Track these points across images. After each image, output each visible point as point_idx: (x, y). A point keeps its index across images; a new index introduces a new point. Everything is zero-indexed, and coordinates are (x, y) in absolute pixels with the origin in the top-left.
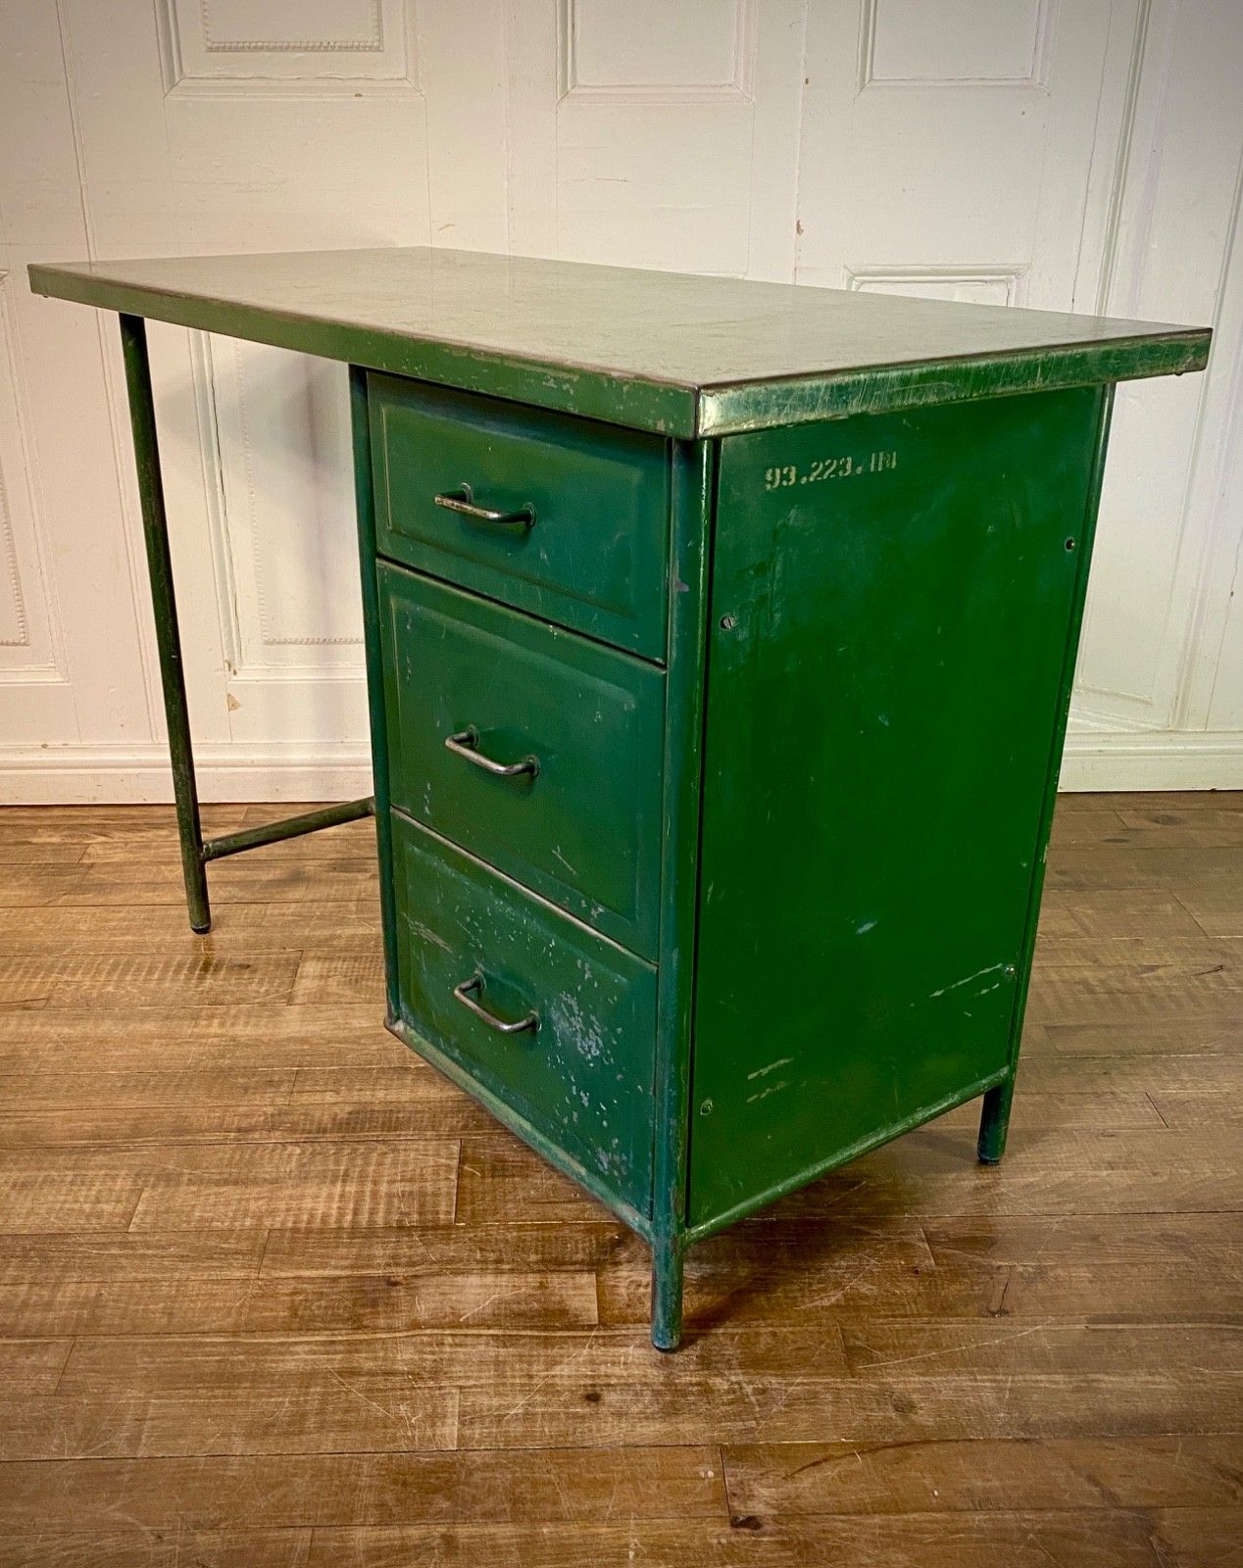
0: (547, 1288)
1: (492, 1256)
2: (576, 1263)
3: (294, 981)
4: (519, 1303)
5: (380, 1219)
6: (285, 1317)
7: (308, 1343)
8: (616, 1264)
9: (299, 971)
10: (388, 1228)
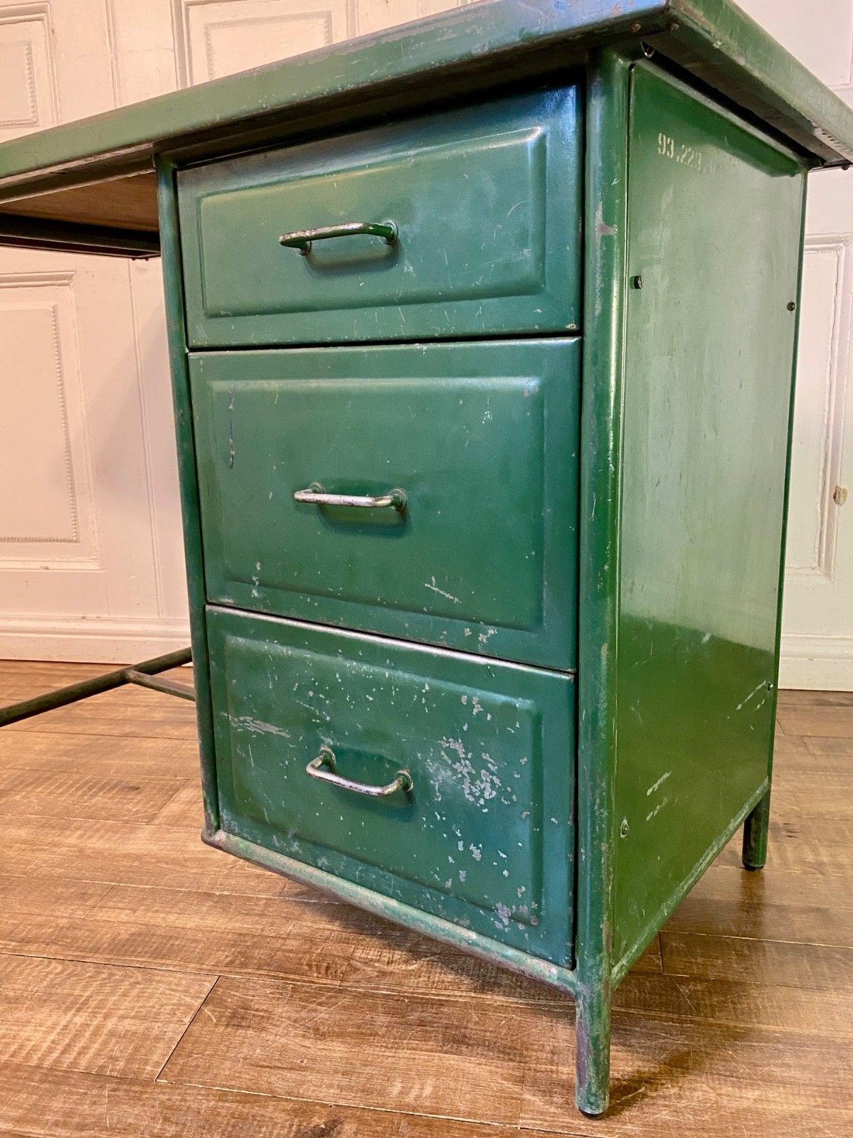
3: (165, 804)
10: (87, 1074)
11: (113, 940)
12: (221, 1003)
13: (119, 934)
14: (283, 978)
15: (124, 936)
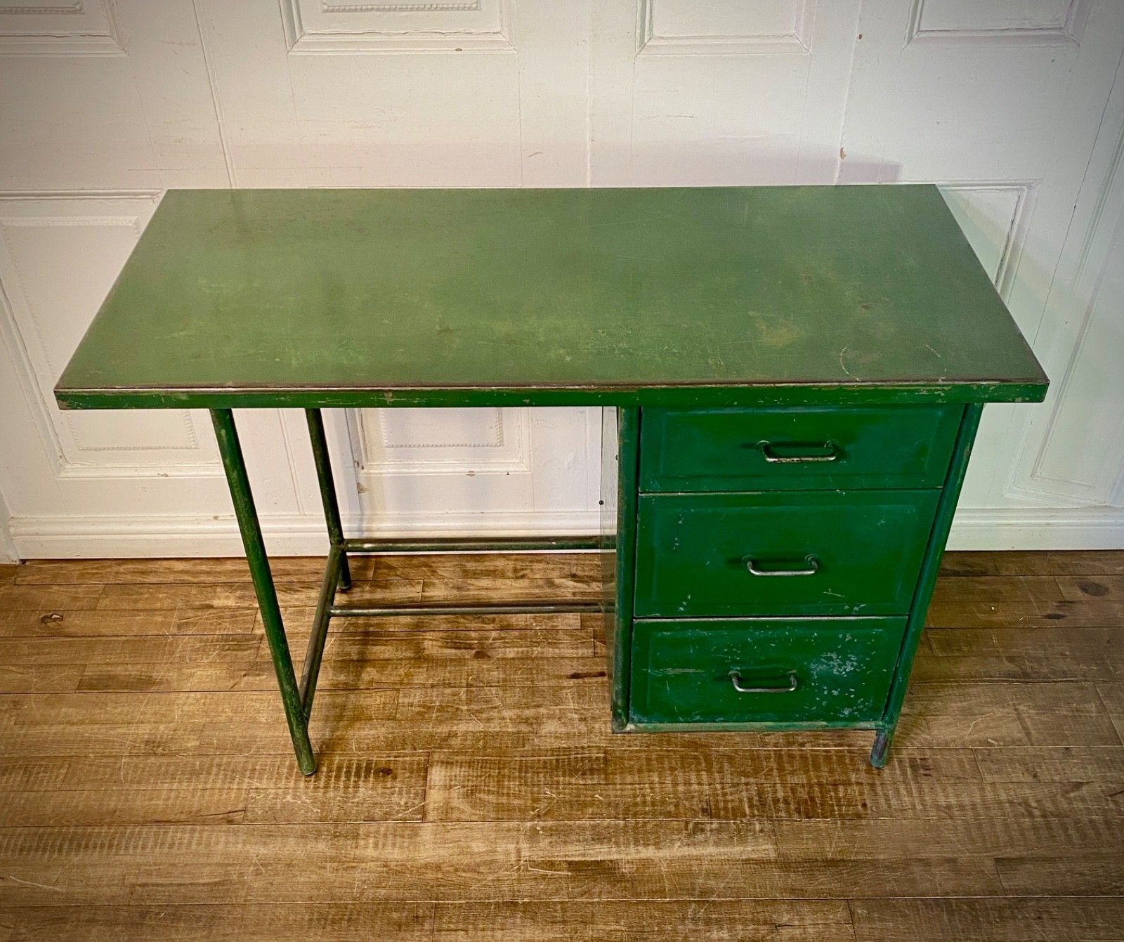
3: (425, 791)
9: (428, 779)
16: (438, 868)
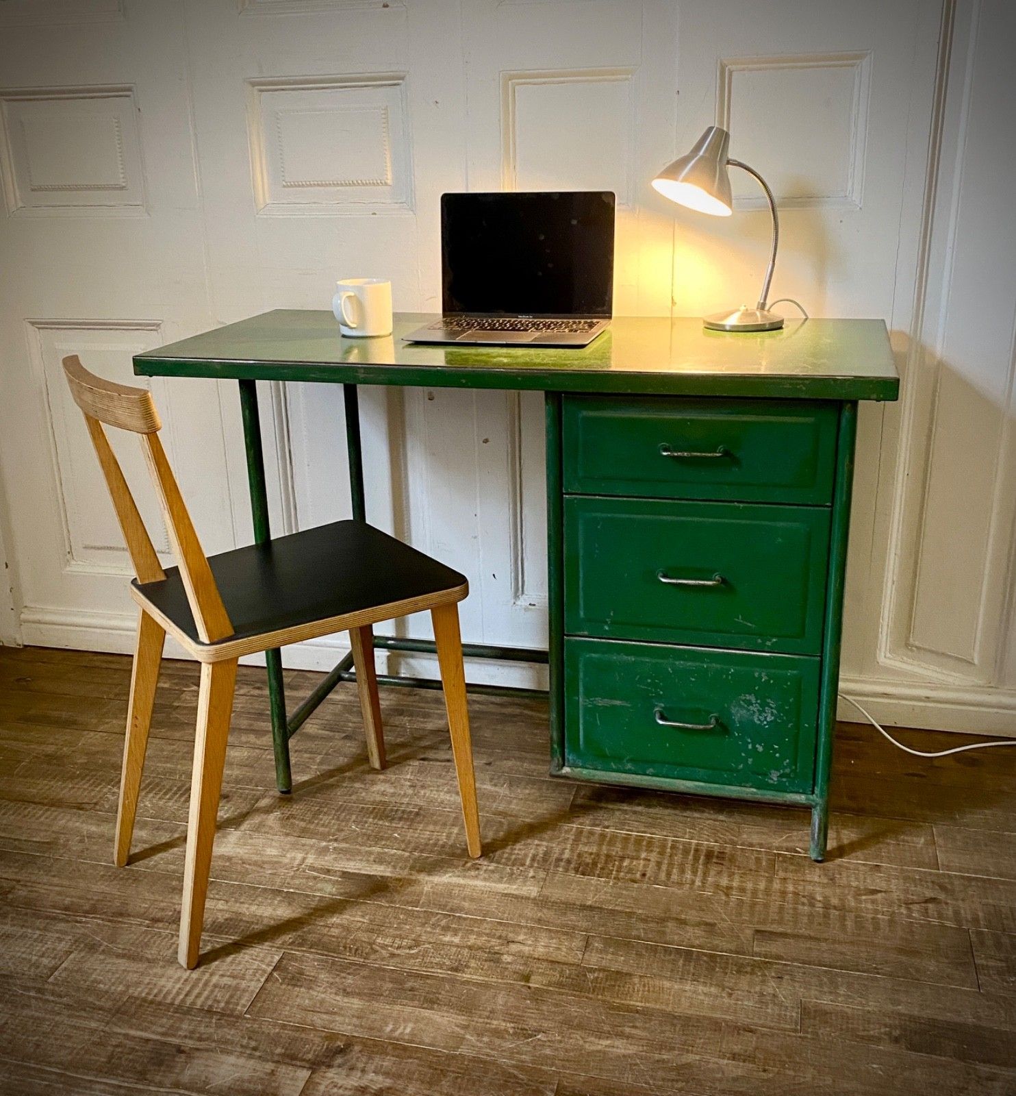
0: (274, 1075)
1: (253, 1044)
2: (304, 1060)
4: (250, 1083)
5: (199, 1002)
6: (103, 1062)
7: (106, 1084)
8: (329, 1066)
10: (201, 1010)
11: (214, 922)
12: (285, 970)
13: (218, 918)
14: (326, 955)
15: (221, 920)
16: (229, 859)
